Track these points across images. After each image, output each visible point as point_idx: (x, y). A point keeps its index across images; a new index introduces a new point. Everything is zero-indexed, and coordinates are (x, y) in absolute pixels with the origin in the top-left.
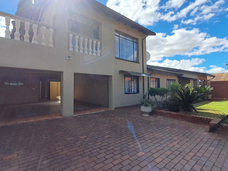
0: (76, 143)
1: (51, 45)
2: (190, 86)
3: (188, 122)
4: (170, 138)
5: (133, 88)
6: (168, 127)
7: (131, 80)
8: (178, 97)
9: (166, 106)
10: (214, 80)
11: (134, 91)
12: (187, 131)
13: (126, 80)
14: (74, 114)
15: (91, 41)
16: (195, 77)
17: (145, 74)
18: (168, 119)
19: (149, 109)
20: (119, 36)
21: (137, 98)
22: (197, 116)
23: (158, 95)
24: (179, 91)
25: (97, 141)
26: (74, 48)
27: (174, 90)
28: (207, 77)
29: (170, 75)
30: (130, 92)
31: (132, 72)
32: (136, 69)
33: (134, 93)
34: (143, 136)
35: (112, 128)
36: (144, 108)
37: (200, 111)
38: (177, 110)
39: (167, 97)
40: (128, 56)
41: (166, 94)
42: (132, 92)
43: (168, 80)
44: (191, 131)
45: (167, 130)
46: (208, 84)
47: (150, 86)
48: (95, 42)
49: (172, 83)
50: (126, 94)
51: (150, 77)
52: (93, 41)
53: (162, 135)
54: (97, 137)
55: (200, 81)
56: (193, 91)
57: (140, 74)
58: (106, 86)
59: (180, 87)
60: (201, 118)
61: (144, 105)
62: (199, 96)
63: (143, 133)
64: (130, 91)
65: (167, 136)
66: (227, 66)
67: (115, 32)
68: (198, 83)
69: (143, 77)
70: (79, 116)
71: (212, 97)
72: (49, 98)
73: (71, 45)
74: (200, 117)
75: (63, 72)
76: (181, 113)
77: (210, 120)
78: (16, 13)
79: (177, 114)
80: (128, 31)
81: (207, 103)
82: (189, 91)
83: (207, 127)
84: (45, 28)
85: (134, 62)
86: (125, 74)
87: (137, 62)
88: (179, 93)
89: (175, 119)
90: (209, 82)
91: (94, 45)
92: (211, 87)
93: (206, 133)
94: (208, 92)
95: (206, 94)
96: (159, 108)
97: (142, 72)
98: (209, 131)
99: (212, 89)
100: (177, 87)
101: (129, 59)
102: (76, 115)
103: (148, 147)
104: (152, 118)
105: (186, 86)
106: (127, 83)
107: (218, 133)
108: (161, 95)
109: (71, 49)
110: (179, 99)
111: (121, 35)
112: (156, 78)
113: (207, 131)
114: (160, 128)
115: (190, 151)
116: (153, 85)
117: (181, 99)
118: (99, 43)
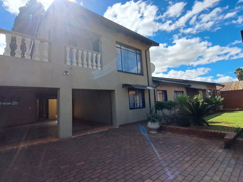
0: (71, 172)
1: (46, 60)
2: (199, 98)
3: (201, 138)
4: (181, 159)
5: (138, 102)
6: (179, 146)
7: (136, 94)
8: (188, 110)
9: (175, 120)
10: (223, 89)
11: (139, 106)
12: (200, 149)
13: (130, 94)
14: (73, 135)
15: (90, 54)
16: (203, 87)
17: (151, 86)
18: (179, 135)
19: (156, 125)
20: (120, 48)
21: (143, 114)
22: (210, 131)
23: (166, 109)
24: (188, 103)
25: (97, 168)
26: (71, 62)
27: (182, 102)
28: (217, 86)
29: (177, 86)
30: (136, 107)
31: (137, 85)
32: (141, 81)
33: (140, 108)
34: (150, 158)
35: (116, 150)
36: (152, 124)
37: (212, 124)
38: (188, 125)
39: (176, 110)
40: (132, 68)
41: (175, 107)
42: (137, 107)
43: (176, 92)
44: (204, 149)
45: (178, 149)
46: (218, 94)
47: (156, 100)
48: (95, 55)
49: (179, 95)
50: (130, 109)
51: (156, 89)
52: (92, 54)
53: (172, 156)
54: (97, 163)
55: (209, 91)
56: (203, 102)
57: (145, 87)
58: (108, 101)
59: (189, 98)
60: (214, 133)
61: (151, 120)
62: (210, 108)
63: (150, 154)
64: (136, 105)
65: (178, 156)
66: (235, 74)
67: (116, 44)
68: (207, 94)
69: (149, 89)
70: (78, 137)
71: (224, 108)
72: (47, 118)
73: (68, 59)
74: (213, 131)
75: (59, 88)
76: (192, 128)
77: (224, 135)
78: (12, 28)
79: (187, 129)
80: (130, 42)
81: (219, 115)
82: (198, 103)
83: (222, 143)
84: (39, 42)
85: (138, 74)
86: (129, 88)
87: (142, 74)
88: (188, 106)
89: (186, 135)
90: (218, 92)
91: (94, 58)
92: (222, 97)
93: (220, 151)
94: (218, 103)
95: (217, 104)
96: (168, 124)
97: (147, 85)
98: (225, 148)
99: (222, 99)
100: (186, 99)
101: (133, 71)
102: (76, 136)
103: (156, 172)
104: (160, 136)
105: (195, 98)
106: (132, 98)
107: (235, 149)
108: (168, 109)
109: (68, 63)
110: (188, 112)
111: (123, 46)
112: (163, 91)
113: (222, 148)
114: (170, 147)
115: (206, 175)
116: (160, 99)
117: (190, 112)
118: (99, 56)
